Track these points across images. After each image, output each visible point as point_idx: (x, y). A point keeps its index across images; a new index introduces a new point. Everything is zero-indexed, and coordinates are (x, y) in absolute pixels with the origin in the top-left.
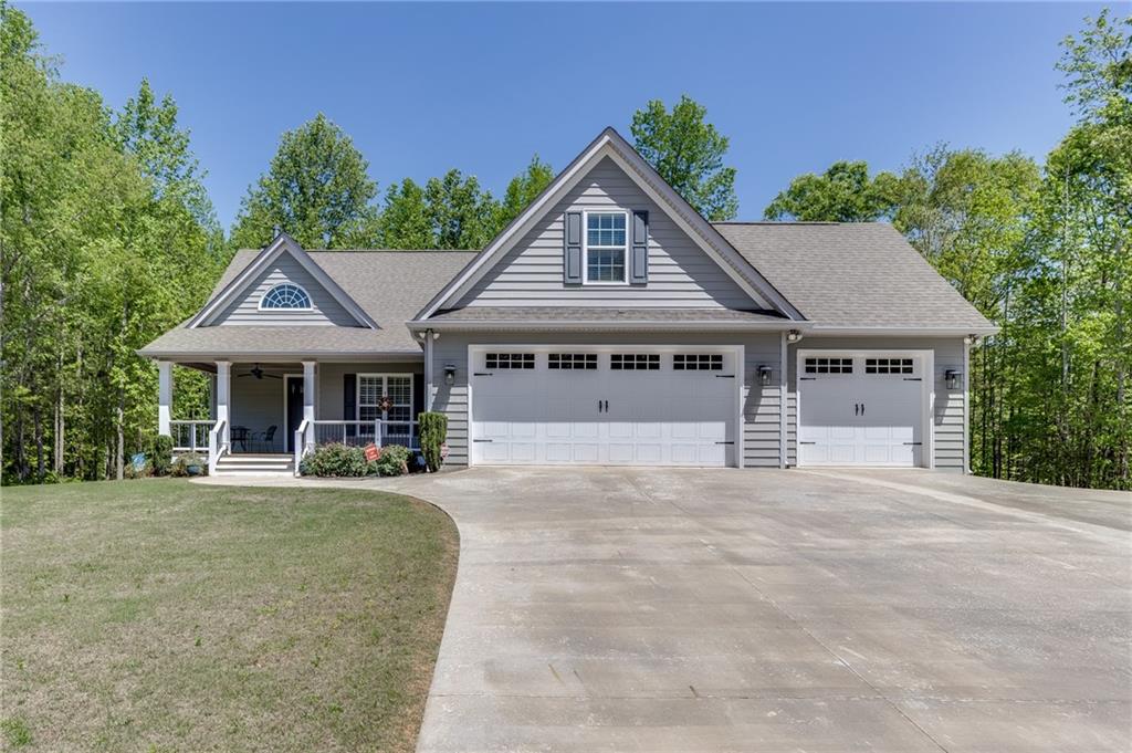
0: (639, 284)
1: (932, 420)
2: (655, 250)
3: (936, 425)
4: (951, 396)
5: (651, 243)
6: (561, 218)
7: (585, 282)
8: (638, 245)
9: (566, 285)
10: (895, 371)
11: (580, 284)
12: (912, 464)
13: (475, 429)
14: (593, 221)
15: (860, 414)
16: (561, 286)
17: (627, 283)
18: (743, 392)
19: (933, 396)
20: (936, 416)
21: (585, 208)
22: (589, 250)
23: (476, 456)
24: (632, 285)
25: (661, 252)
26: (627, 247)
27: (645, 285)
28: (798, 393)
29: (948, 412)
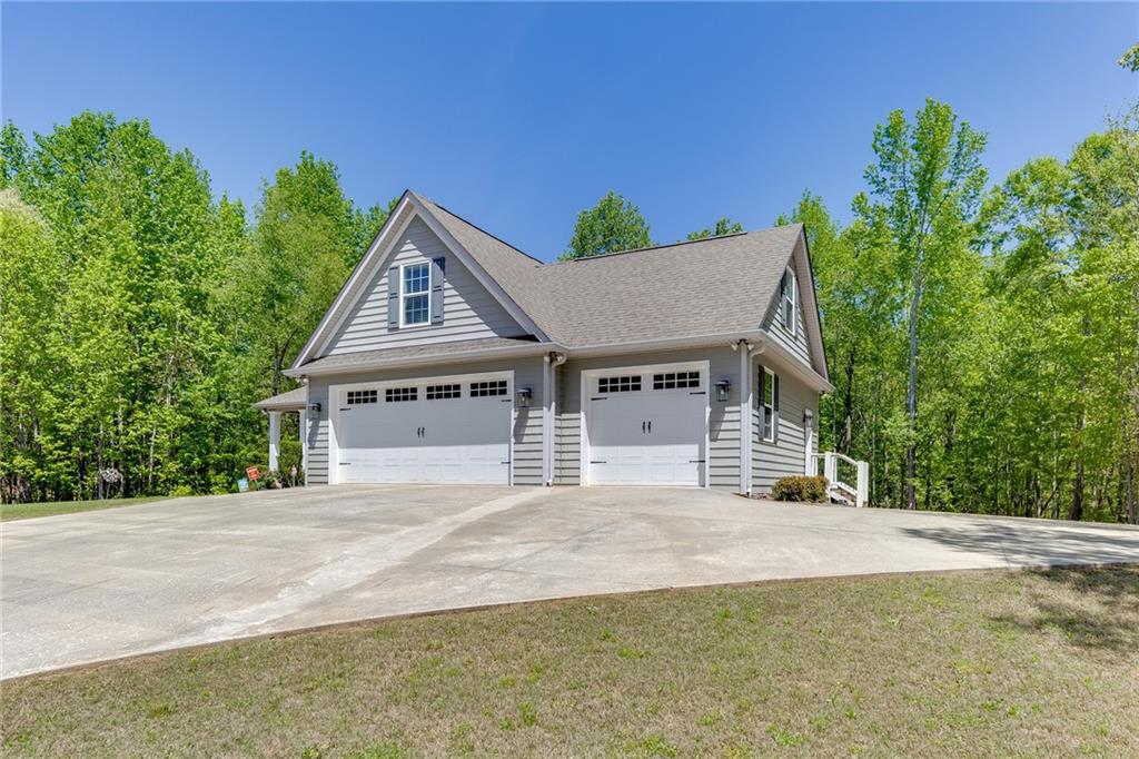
0: (438, 323)
1: (707, 436)
2: (449, 291)
3: (711, 440)
4: (727, 409)
5: (447, 285)
6: (387, 274)
7: (401, 326)
8: (438, 289)
9: (390, 330)
10: (682, 385)
11: (397, 328)
12: (697, 483)
13: (336, 454)
14: (408, 273)
15: (647, 432)
16: (386, 331)
17: (429, 323)
18: (514, 414)
19: (708, 410)
20: (711, 431)
21: (403, 262)
22: (405, 298)
23: (337, 476)
24: (433, 324)
25: (454, 292)
26: (429, 292)
27: (441, 323)
28: (582, 413)
29: (724, 426)
